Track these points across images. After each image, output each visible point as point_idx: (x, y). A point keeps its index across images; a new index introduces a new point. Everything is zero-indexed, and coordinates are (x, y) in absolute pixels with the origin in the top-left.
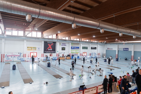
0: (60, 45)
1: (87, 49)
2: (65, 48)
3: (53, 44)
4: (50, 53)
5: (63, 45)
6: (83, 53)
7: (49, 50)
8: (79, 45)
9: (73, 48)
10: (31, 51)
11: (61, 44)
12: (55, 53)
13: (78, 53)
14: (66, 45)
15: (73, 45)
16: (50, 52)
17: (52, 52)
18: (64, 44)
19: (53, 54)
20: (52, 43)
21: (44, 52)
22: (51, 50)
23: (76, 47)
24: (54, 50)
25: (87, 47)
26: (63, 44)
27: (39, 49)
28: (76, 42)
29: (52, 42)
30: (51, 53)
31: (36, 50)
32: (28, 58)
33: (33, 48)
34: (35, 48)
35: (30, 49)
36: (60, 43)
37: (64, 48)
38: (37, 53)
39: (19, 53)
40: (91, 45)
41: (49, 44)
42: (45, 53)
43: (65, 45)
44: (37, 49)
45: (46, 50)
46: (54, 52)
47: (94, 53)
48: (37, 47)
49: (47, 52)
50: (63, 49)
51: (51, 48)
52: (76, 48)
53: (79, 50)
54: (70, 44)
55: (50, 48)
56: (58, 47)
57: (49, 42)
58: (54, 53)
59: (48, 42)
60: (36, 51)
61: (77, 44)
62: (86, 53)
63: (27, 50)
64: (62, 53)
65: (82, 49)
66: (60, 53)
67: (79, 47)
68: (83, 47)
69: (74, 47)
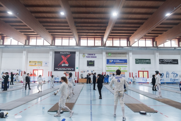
0: (84, 57)
1: (150, 63)
2: (94, 61)
5: (90, 56)
6: (139, 71)
7: (63, 65)
8: (127, 55)
9: (112, 62)
10: (35, 68)
11: (86, 55)
12: (74, 70)
13: (126, 71)
14: (96, 57)
16: (64, 69)
17: (68, 69)
18: (92, 55)
20: (69, 54)
21: (55, 70)
22: (67, 66)
23: (120, 60)
24: (72, 66)
25: (150, 60)
26: (90, 55)
27: (46, 63)
29: (68, 52)
30: (67, 70)
31: (41, 65)
33: (38, 62)
34: (40, 63)
35: (34, 64)
36: (84, 54)
37: (91, 61)
38: (43, 70)
39: (18, 70)
40: (157, 54)
41: (62, 56)
42: (57, 70)
43: (93, 57)
44: (43, 64)
45: (57, 66)
47: (170, 73)
48: (44, 60)
49: (60, 69)
50: (91, 64)
51: (67, 62)
52: (118, 61)
54: (104, 53)
55: (64, 63)
57: (63, 52)
58: (71, 70)
59: (61, 52)
60: (41, 68)
61: (121, 54)
62: (148, 71)
63: (29, 66)
64: (88, 71)
65: (136, 63)
66: (84, 72)
67: (127, 60)
68: (137, 59)
69: (113, 60)
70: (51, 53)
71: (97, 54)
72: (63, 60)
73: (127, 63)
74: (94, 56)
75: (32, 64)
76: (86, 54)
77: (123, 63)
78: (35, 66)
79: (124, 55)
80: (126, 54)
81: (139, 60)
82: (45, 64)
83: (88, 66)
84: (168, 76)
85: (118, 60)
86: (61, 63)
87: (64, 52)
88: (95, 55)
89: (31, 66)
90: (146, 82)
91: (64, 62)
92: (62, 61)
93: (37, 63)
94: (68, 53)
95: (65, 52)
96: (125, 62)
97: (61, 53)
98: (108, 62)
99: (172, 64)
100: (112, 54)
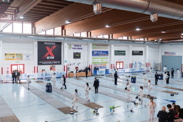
0: (70, 48)
1: (125, 55)
2: (80, 53)
3: (55, 47)
4: (51, 66)
5: (77, 47)
6: (117, 62)
7: (48, 58)
8: (109, 47)
9: (97, 54)
10: (13, 62)
11: (73, 46)
12: (60, 64)
13: (107, 63)
14: (81, 49)
15: (96, 47)
16: (50, 62)
17: (54, 62)
19: (56, 66)
20: (54, 45)
21: (39, 64)
23: (103, 52)
24: (58, 59)
25: (125, 51)
26: (76, 46)
28: (102, 42)
29: (54, 42)
30: (53, 64)
31: (22, 59)
32: (7, 76)
33: (17, 54)
34: (20, 56)
35: (11, 57)
36: (70, 45)
37: (77, 53)
38: (24, 65)
40: (131, 46)
41: (47, 47)
42: (41, 64)
43: (79, 49)
44: (24, 57)
45: (42, 60)
46: (59, 62)
47: (137, 62)
48: (24, 52)
49: (45, 63)
51: (52, 54)
52: (101, 53)
53: (108, 57)
55: (49, 56)
56: (67, 53)
57: (47, 42)
58: (58, 64)
59: (46, 42)
60: (21, 62)
61: (103, 45)
62: (123, 62)
63: (5, 60)
64: (74, 64)
65: (115, 55)
66: (71, 65)
67: (108, 51)
68: (116, 51)
69: (97, 51)
71: (83, 45)
72: (48, 52)
73: (108, 54)
74: (80, 47)
75: (9, 57)
76: (72, 44)
77: (105, 55)
78: (13, 60)
79: (106, 47)
80: (108, 46)
81: (118, 51)
82: (27, 57)
83: (74, 58)
84: (136, 65)
85: (101, 51)
86: (45, 56)
87: (48, 42)
88: (81, 46)
89: (7, 60)
90: (124, 72)
91: (49, 54)
92: (47, 53)
93: (15, 56)
94: (53, 44)
95: (50, 42)
96: (106, 54)
97: (45, 43)
98: (93, 54)
99: (139, 55)
100: (96, 45)
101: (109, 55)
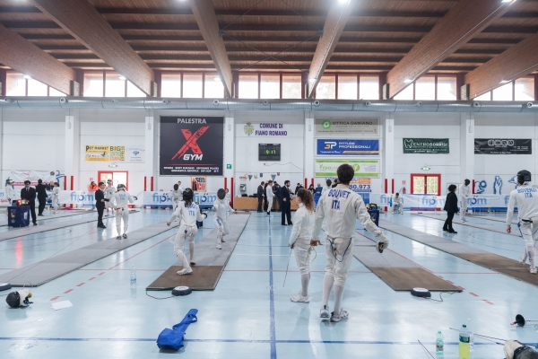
0: (249, 132)
1: (447, 152)
2: (279, 145)
3: (205, 129)
4: (194, 177)
5: (268, 130)
6: (412, 176)
7: (186, 157)
8: (380, 128)
9: (335, 148)
10: (103, 166)
11: (257, 127)
12: (220, 173)
13: (376, 175)
14: (284, 133)
15: (334, 127)
16: (191, 169)
17: (204, 169)
18: (275, 126)
19: (209, 179)
20: (204, 125)
21: (163, 172)
22: (198, 161)
23: (359, 142)
24: (213, 160)
25: (446, 141)
26: (267, 126)
27: (136, 153)
29: (202, 118)
30: (200, 173)
31: (122, 159)
32: (72, 195)
33: (112, 148)
34: (119, 151)
35: (99, 154)
36: (249, 124)
37: (270, 146)
38: (127, 172)
39: (52, 174)
40: (470, 123)
41: (184, 131)
42: (168, 173)
43: (276, 133)
44: (128, 155)
45: (169, 161)
46: (216, 169)
47: (505, 179)
48: (128, 144)
49: (178, 169)
50: (269, 153)
51: (197, 147)
52: (352, 146)
53: (380, 157)
54: (310, 122)
55: (190, 151)
57: (184, 118)
58: (212, 173)
59: (181, 118)
60: (122, 166)
61: (359, 123)
62: (439, 176)
63: (86, 160)
64: (261, 175)
65: (405, 152)
66: (250, 177)
67: (377, 142)
68: (409, 139)
69: (337, 141)
70: (150, 121)
71: (287, 123)
72: (188, 143)
73: (377, 150)
74: (278, 130)
75: (95, 154)
76: (256, 122)
77: (368, 152)
78: (103, 160)
79: (371, 127)
80: (377, 124)
81: (415, 140)
82: (134, 155)
83: (260, 159)
84: (497, 188)
85: (352, 141)
86: (179, 152)
87: (188, 118)
88: (281, 126)
89: (91, 160)
90: (432, 206)
91: (190, 148)
92: (185, 146)
93: (109, 153)
94: (200, 121)
95: (191, 118)
96: (371, 149)
97: (179, 120)
98: (321, 147)
99: (513, 153)
100: (334, 123)
101: (380, 151)
